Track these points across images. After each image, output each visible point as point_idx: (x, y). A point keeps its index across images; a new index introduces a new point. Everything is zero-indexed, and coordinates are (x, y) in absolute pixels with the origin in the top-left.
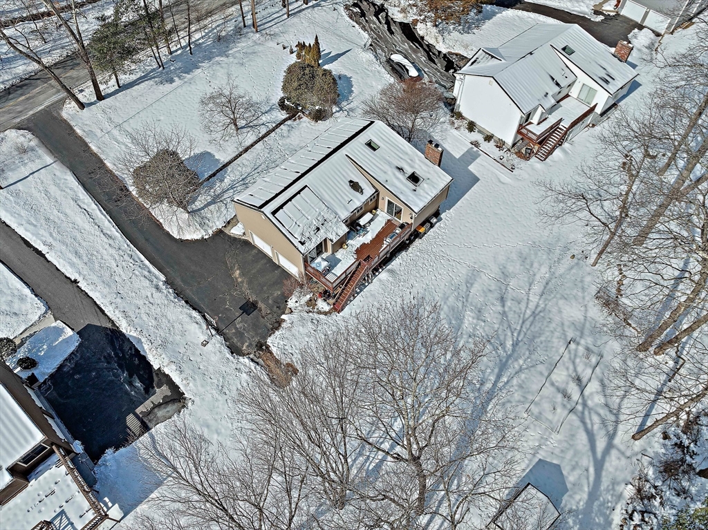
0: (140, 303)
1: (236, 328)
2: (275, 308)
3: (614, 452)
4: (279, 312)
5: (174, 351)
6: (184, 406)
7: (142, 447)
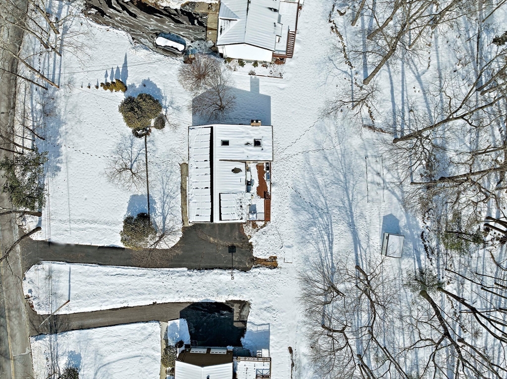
0: (191, 287)
2: (243, 241)
4: (246, 240)
5: (225, 291)
6: (249, 304)
7: (251, 328)
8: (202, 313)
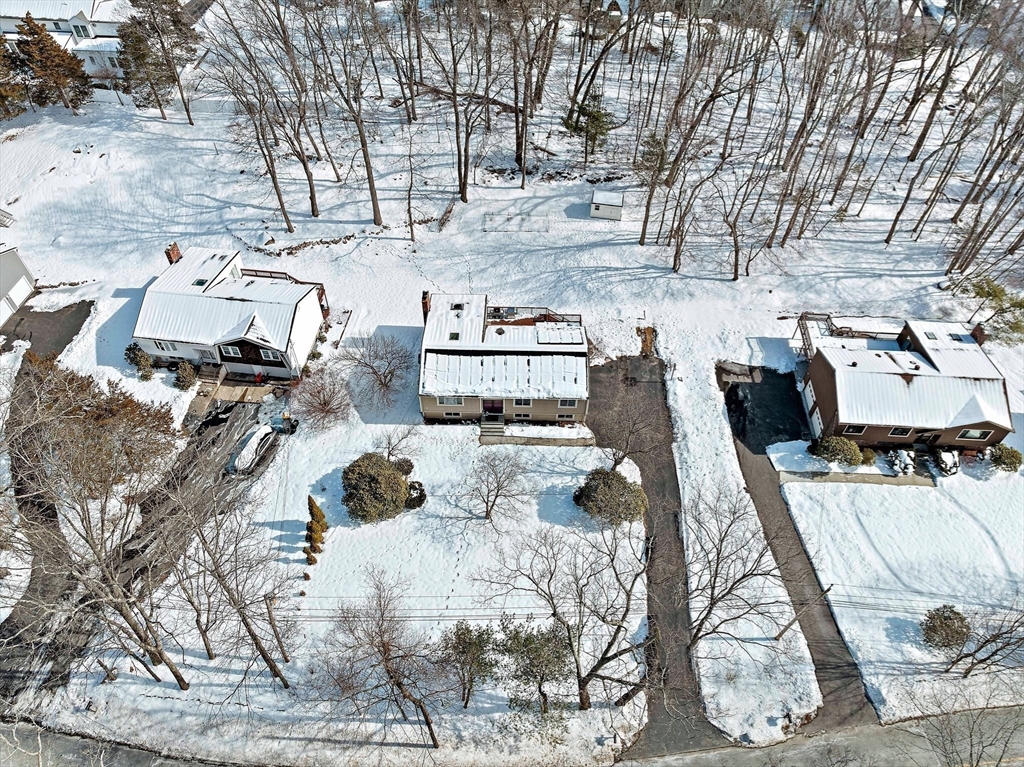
0: (705, 435)
1: (651, 377)
2: (614, 368)
3: (538, 195)
4: (614, 364)
5: (704, 390)
6: (719, 361)
7: (759, 359)
8: (750, 423)
